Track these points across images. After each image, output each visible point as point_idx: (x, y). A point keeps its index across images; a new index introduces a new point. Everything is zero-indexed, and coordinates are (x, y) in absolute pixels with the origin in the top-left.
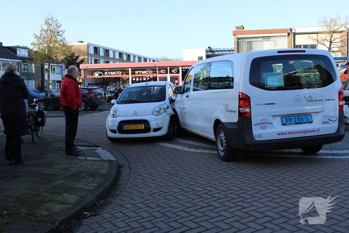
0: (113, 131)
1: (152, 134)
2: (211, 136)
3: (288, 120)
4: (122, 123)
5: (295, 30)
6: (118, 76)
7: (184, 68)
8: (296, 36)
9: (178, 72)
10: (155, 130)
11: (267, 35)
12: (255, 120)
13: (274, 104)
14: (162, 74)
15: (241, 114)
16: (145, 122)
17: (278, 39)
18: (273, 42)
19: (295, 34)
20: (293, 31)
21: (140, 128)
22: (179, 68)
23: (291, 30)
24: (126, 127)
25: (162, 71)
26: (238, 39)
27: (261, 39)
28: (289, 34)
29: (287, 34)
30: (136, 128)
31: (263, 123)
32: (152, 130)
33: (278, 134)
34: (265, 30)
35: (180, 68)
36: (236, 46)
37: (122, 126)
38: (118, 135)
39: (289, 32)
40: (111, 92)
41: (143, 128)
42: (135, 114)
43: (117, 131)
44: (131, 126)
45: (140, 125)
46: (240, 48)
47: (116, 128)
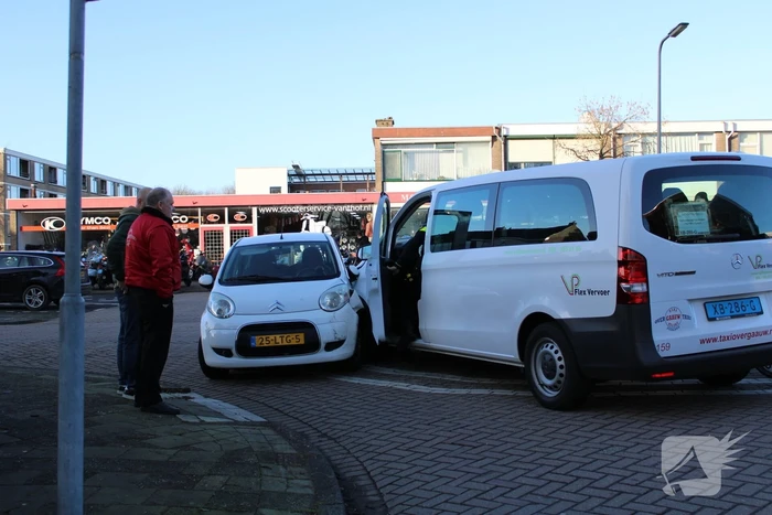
0: (225, 352)
1: (322, 356)
2: (509, 352)
3: (718, 309)
4: (248, 331)
5: (507, 129)
6: (102, 228)
7: (262, 210)
8: (510, 142)
9: (249, 220)
10: (331, 346)
11: (447, 139)
12: (656, 311)
13: (694, 273)
14: (210, 223)
15: (623, 297)
16: (307, 328)
17: (473, 150)
18: (460, 155)
19: (506, 138)
20: (504, 132)
21: (294, 342)
22: (251, 210)
23: (499, 129)
24: (258, 341)
25: (211, 217)
26: (384, 146)
27: (434, 148)
28: (494, 138)
29: (490, 138)
30: (285, 343)
31: (673, 318)
32: (323, 345)
33: (702, 342)
34: (443, 129)
35: (255, 210)
36: (380, 162)
37: (248, 338)
38: (237, 361)
39: (495, 133)
40: (95, 266)
41: (302, 342)
42: (279, 307)
43: (234, 351)
44: (272, 337)
45: (293, 336)
46: (387, 166)
47: (231, 344)
